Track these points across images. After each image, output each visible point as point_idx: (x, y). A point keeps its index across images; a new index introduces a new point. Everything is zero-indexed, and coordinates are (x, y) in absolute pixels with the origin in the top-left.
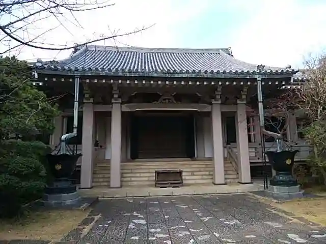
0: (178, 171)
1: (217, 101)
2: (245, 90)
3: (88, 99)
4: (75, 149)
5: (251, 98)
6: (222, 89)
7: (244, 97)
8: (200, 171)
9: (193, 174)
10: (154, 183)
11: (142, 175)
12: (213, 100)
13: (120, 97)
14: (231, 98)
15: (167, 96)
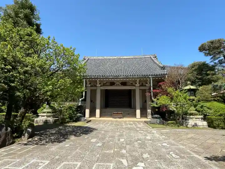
0: (121, 113)
3: (88, 85)
12: (136, 85)
13: (100, 84)
14: (144, 84)
15: (118, 83)
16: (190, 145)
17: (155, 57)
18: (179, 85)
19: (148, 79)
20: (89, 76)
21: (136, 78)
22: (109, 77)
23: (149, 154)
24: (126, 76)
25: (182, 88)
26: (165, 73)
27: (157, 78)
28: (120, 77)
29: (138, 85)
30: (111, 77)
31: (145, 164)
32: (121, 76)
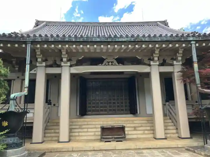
0: (121, 126)
1: (156, 62)
2: (181, 52)
3: (41, 63)
4: (26, 107)
5: (187, 60)
6: (159, 51)
7: (180, 58)
8: (141, 126)
9: (135, 128)
10: (100, 137)
11: (89, 130)
12: (152, 63)
15: (110, 60)
27: (204, 45)
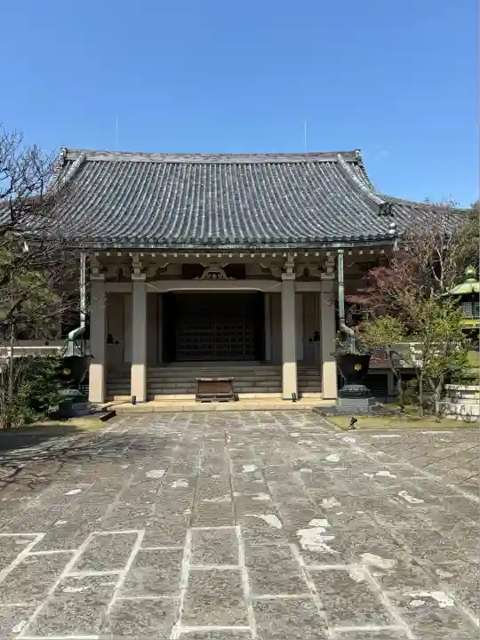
0: (228, 380)
3: (97, 275)
7: (330, 270)
9: (254, 384)
12: (284, 277)
13: (143, 271)
14: (313, 271)
15: (214, 269)
16: (458, 472)
17: (356, 163)
18: (439, 277)
19: (328, 254)
20: (100, 239)
21: (285, 250)
22: (183, 246)
23: (338, 500)
24: (246, 242)
25: (445, 291)
26: (392, 231)
27: (361, 253)
28: (225, 247)
29: (289, 276)
30: (191, 246)
31: (330, 522)
32: (228, 242)
